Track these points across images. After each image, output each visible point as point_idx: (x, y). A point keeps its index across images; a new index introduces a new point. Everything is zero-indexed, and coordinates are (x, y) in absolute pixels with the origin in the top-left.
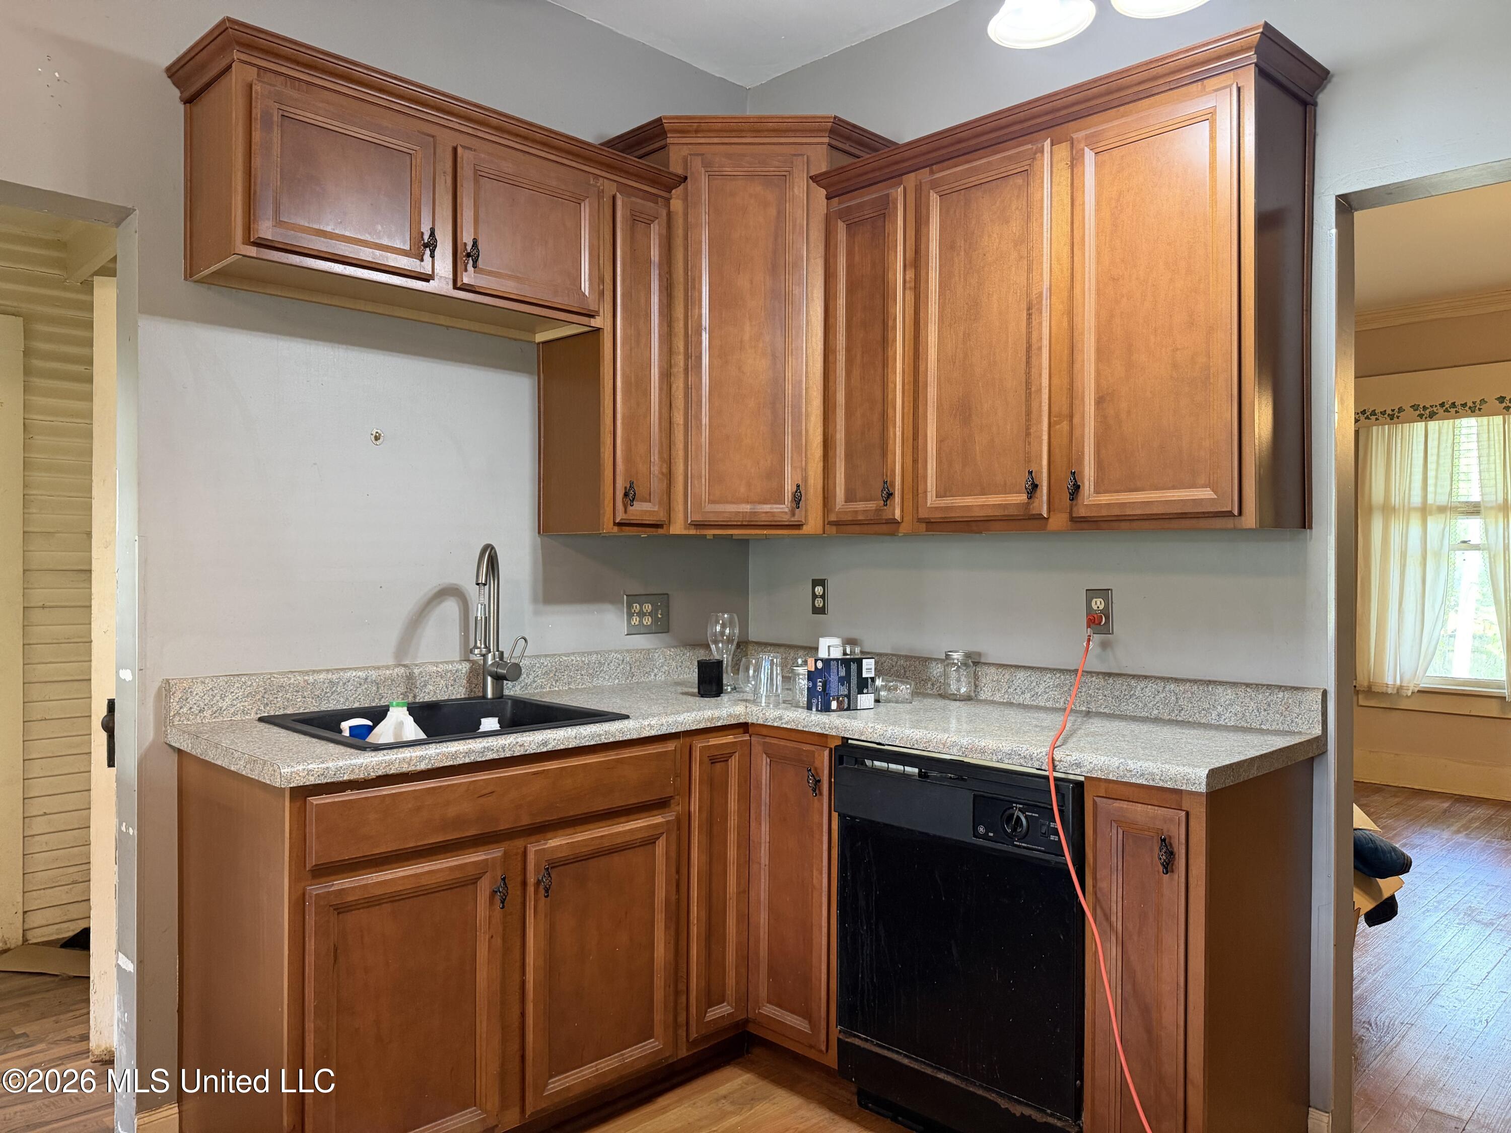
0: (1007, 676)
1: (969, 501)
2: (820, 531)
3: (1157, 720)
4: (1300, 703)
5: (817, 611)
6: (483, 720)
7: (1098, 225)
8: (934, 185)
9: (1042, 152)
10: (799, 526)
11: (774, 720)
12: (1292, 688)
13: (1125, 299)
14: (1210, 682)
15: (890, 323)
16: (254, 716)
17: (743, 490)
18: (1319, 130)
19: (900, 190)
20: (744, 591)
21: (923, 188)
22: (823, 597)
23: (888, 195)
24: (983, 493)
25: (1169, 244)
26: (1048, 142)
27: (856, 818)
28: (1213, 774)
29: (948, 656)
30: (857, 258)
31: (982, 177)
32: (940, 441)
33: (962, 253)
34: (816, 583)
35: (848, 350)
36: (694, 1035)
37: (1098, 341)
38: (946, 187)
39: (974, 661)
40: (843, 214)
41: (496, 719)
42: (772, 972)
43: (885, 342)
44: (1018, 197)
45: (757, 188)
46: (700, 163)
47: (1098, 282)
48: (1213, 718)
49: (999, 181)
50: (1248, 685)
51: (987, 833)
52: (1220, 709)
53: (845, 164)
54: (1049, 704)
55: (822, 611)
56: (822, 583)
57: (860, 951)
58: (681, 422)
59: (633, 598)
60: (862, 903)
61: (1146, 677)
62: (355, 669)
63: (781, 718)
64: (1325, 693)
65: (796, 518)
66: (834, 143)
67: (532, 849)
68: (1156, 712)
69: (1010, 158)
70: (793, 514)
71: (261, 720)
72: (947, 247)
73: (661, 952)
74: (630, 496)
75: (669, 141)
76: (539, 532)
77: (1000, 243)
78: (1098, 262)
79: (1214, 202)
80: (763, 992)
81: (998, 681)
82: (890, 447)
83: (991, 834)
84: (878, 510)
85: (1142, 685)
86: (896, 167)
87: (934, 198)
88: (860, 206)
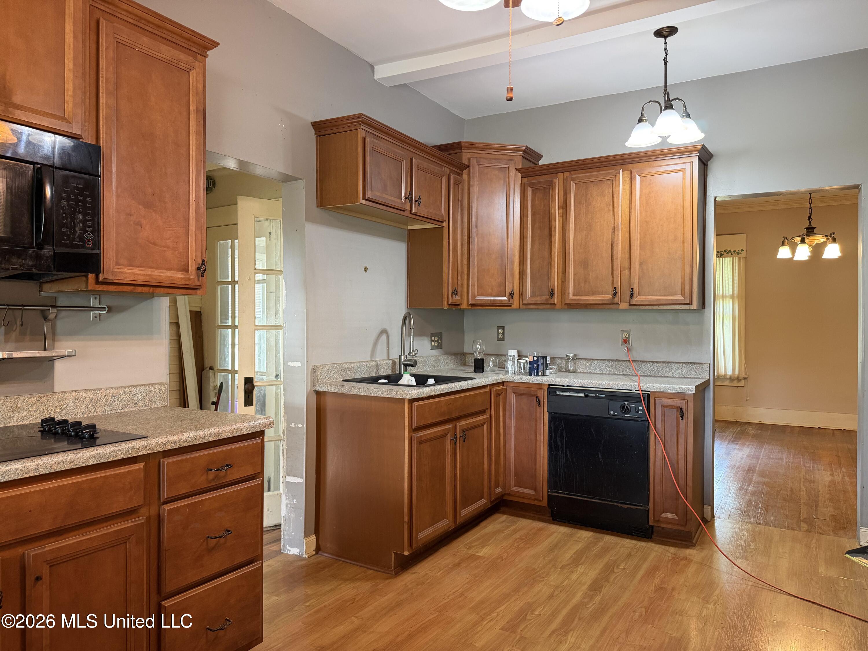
0: (589, 363)
1: (587, 297)
2: (518, 308)
3: (650, 376)
4: (702, 368)
5: (499, 339)
6: (428, 379)
7: (640, 202)
8: (573, 179)
9: (619, 173)
10: (510, 306)
11: (518, 380)
12: (699, 363)
13: (651, 229)
14: (669, 362)
15: (553, 229)
16: (342, 380)
17: (490, 291)
18: (708, 173)
19: (557, 179)
20: (462, 331)
21: (568, 179)
22: (503, 334)
23: (552, 181)
24: (593, 294)
25: (668, 212)
26: (621, 171)
27: (556, 413)
28: (697, 387)
29: (567, 356)
30: (537, 202)
31: (594, 179)
32: (575, 275)
33: (584, 206)
34: (498, 328)
35: (532, 237)
36: (493, 499)
37: (640, 243)
38: (578, 181)
39: (575, 358)
40: (531, 185)
41: (433, 379)
42: (516, 474)
43: (550, 235)
44: (608, 188)
45: (496, 172)
46: (475, 161)
47: (640, 222)
48: (671, 374)
49: (601, 181)
50: (683, 363)
51: (614, 413)
52: (673, 371)
53: (531, 166)
54: (607, 373)
55: (502, 339)
56: (502, 328)
57: (558, 461)
58: (466, 263)
59: (433, 335)
60: (559, 444)
61: (645, 361)
62: (363, 362)
63: (521, 379)
64: (710, 364)
65: (510, 303)
66: (525, 156)
67: (458, 425)
68: (649, 373)
69: (606, 174)
70: (509, 301)
71: (343, 381)
72: (578, 202)
73: (486, 466)
74: (455, 293)
75: (463, 151)
76: (407, 307)
77: (601, 204)
78: (640, 215)
79: (684, 200)
80: (513, 482)
81: (586, 365)
82: (552, 276)
83: (616, 414)
84: (547, 300)
85: (644, 364)
86: (554, 170)
87: (573, 184)
88: (539, 183)
